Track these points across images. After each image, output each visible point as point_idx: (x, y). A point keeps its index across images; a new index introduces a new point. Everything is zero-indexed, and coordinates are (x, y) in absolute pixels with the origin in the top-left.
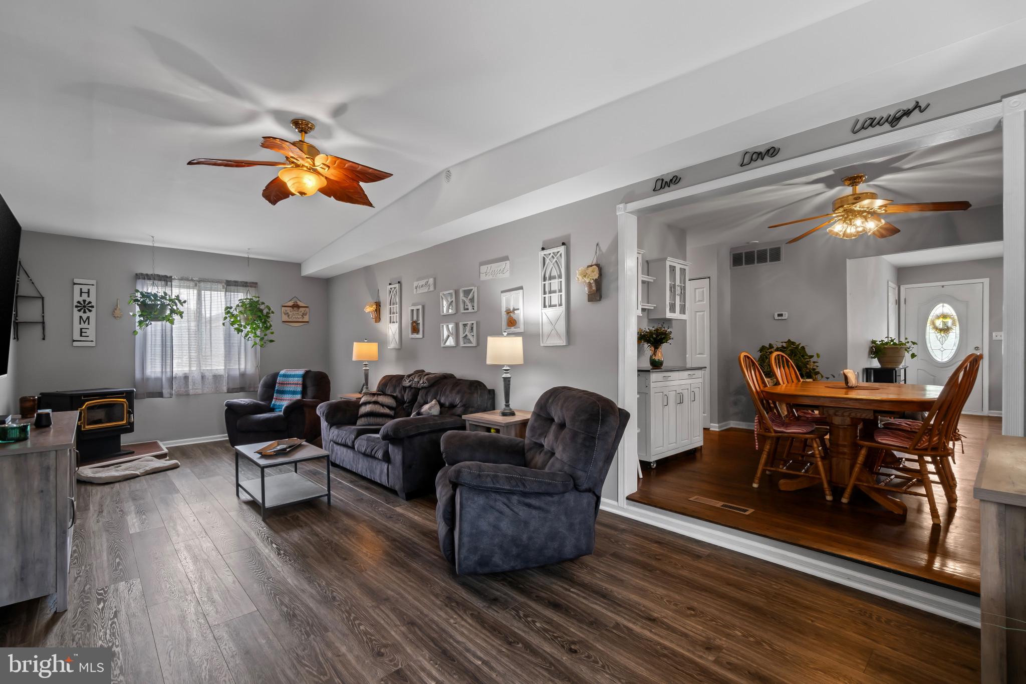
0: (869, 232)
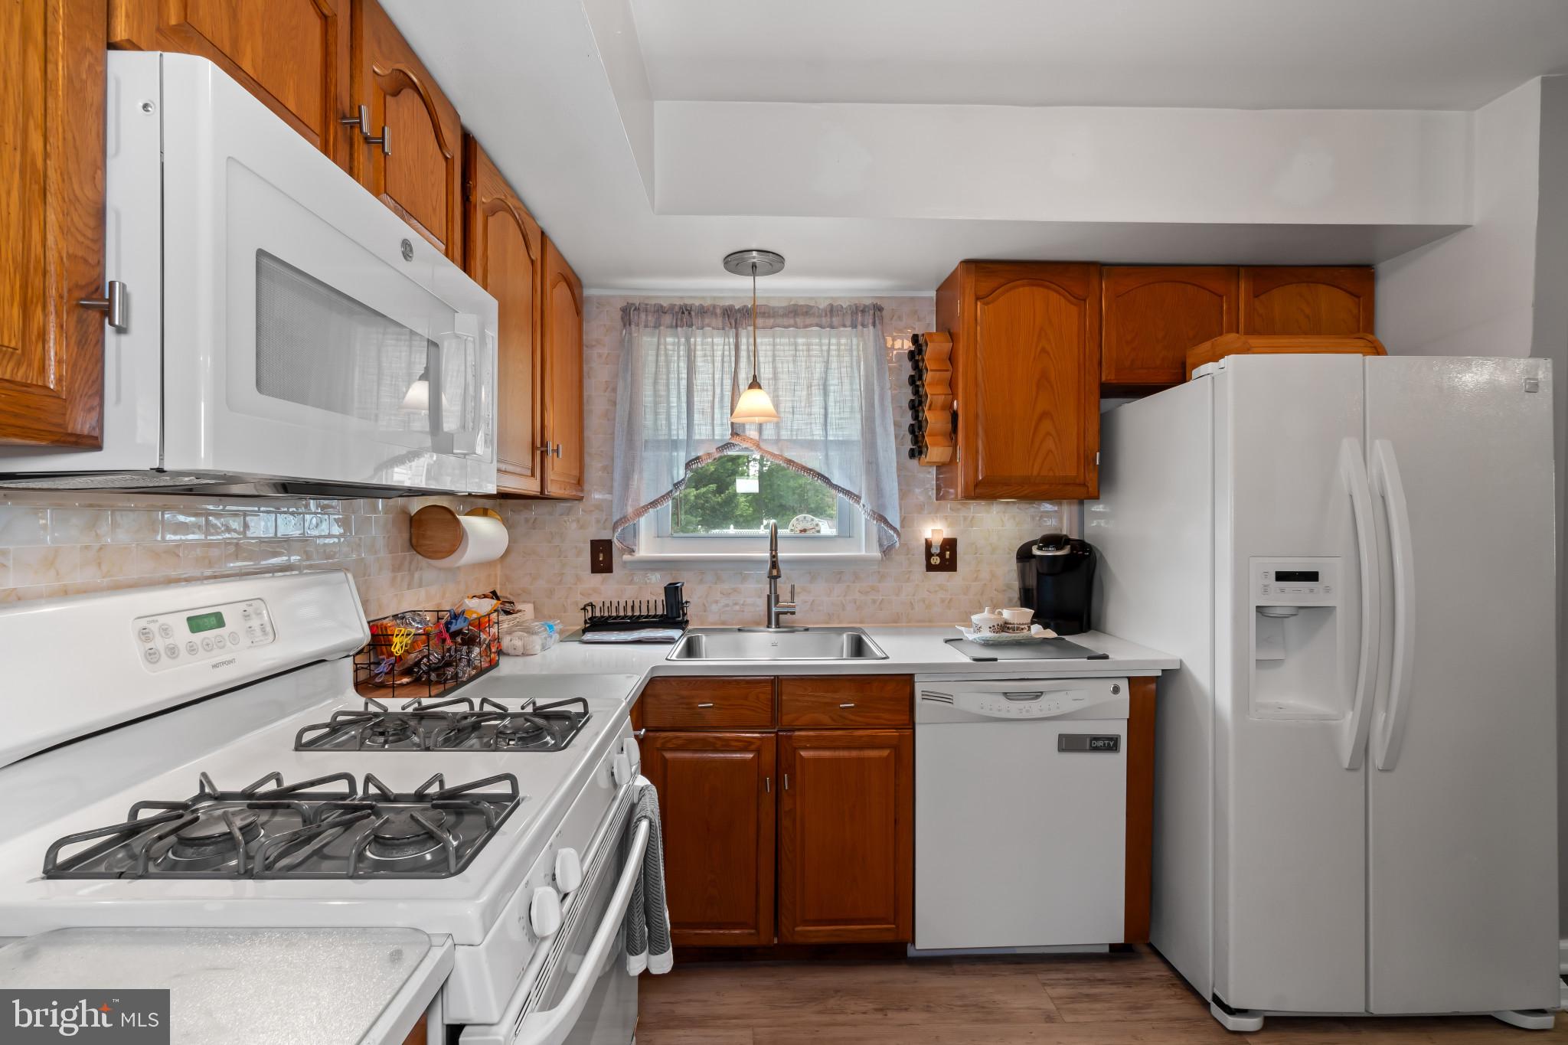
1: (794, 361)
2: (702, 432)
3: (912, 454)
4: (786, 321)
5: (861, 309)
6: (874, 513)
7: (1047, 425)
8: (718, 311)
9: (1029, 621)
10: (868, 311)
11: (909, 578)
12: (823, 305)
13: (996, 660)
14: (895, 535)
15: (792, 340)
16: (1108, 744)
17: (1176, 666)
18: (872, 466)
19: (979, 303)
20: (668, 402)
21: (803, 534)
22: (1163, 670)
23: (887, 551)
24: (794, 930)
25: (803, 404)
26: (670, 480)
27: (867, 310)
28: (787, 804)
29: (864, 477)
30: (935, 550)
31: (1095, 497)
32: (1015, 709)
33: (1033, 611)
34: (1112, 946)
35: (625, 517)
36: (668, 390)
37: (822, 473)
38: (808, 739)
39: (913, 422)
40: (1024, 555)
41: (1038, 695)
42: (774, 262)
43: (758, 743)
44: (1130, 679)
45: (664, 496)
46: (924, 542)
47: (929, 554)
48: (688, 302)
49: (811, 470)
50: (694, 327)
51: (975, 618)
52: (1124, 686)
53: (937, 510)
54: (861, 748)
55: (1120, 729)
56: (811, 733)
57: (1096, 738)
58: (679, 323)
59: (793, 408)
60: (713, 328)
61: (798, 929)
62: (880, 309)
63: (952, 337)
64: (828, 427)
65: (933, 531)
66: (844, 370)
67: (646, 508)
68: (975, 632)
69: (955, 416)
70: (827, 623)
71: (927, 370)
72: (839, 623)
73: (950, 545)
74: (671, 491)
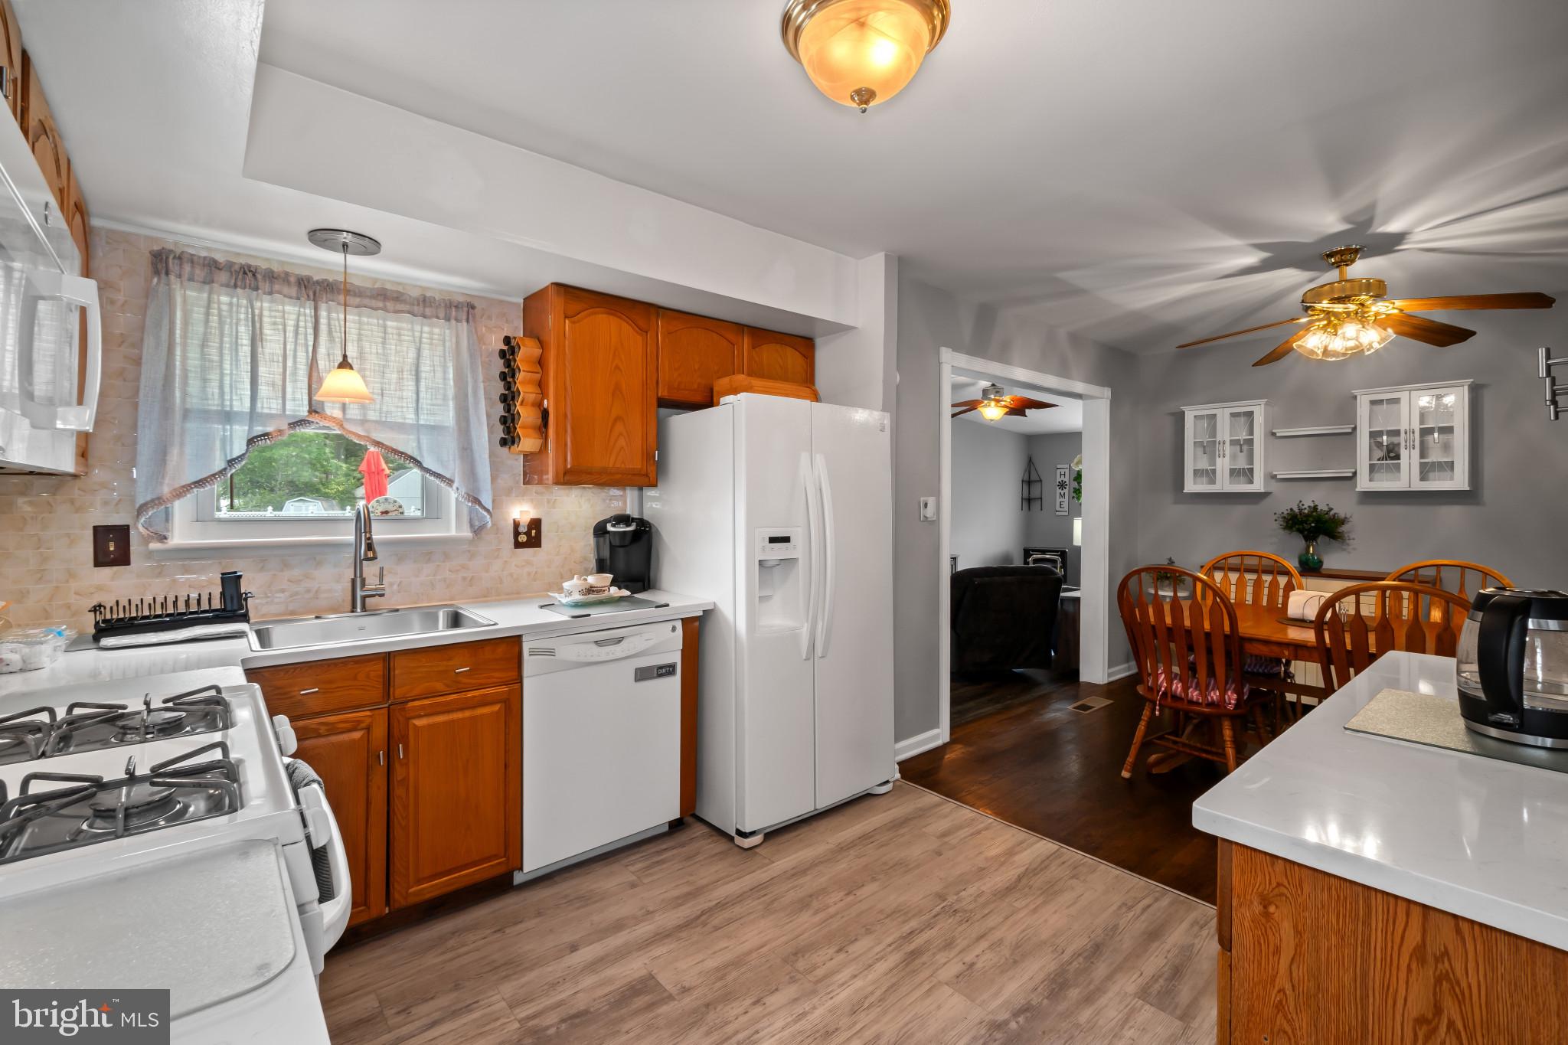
0: (1368, 350)
1: (384, 343)
2: (268, 403)
3: (503, 442)
4: (374, 303)
5: (455, 304)
6: (468, 495)
7: (619, 428)
8: (292, 279)
9: (609, 584)
10: (462, 308)
11: (498, 555)
12: (415, 293)
13: (589, 615)
14: (488, 517)
15: (381, 322)
16: (667, 670)
17: (712, 607)
18: (466, 451)
19: (567, 321)
20: (221, 367)
21: (385, 517)
22: (704, 611)
23: (478, 530)
24: (407, 893)
25: (392, 387)
26: (223, 457)
27: (460, 306)
28: (399, 773)
29: (458, 462)
30: (523, 529)
31: (654, 485)
32: (604, 653)
33: (612, 576)
34: (670, 823)
35: (159, 498)
36: (221, 355)
37: (415, 457)
38: (423, 707)
39: (504, 414)
40: (600, 530)
41: (620, 640)
42: (370, 245)
43: (368, 720)
44: (682, 619)
45: (216, 474)
46: (512, 522)
47: (517, 533)
48: (253, 262)
49: (402, 453)
50: (260, 291)
51: (566, 585)
52: (679, 625)
53: (523, 494)
54: (474, 707)
55: (676, 658)
56: (426, 702)
57: (661, 667)
58: (239, 283)
59: (382, 390)
60: (285, 296)
61: (411, 890)
62: (473, 307)
63: (542, 344)
64: (420, 411)
65: (521, 512)
66: (437, 359)
67: (186, 489)
68: (566, 596)
69: (545, 414)
70: (416, 603)
71: (520, 370)
72: (428, 602)
73: (536, 524)
74: (225, 469)
